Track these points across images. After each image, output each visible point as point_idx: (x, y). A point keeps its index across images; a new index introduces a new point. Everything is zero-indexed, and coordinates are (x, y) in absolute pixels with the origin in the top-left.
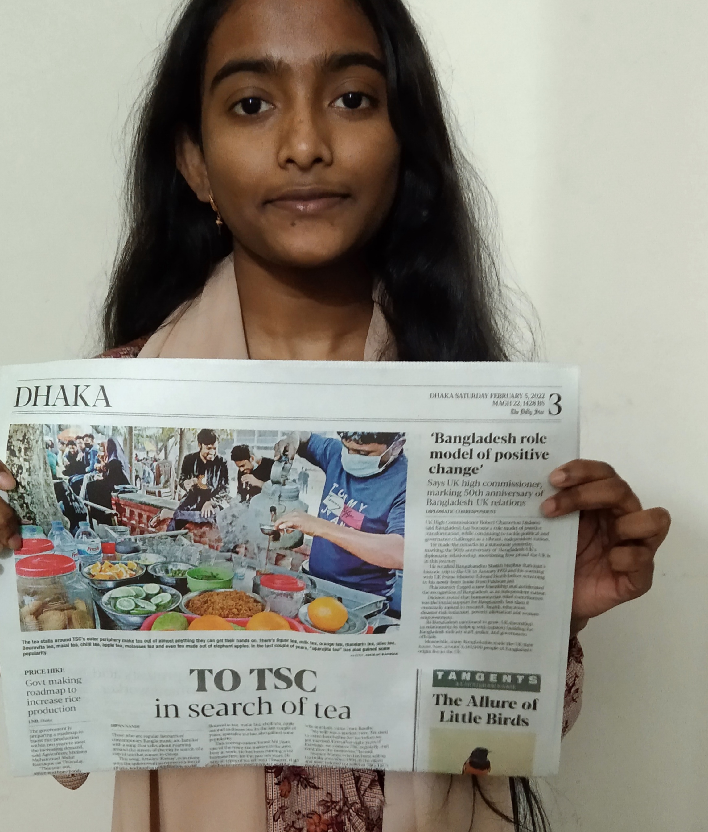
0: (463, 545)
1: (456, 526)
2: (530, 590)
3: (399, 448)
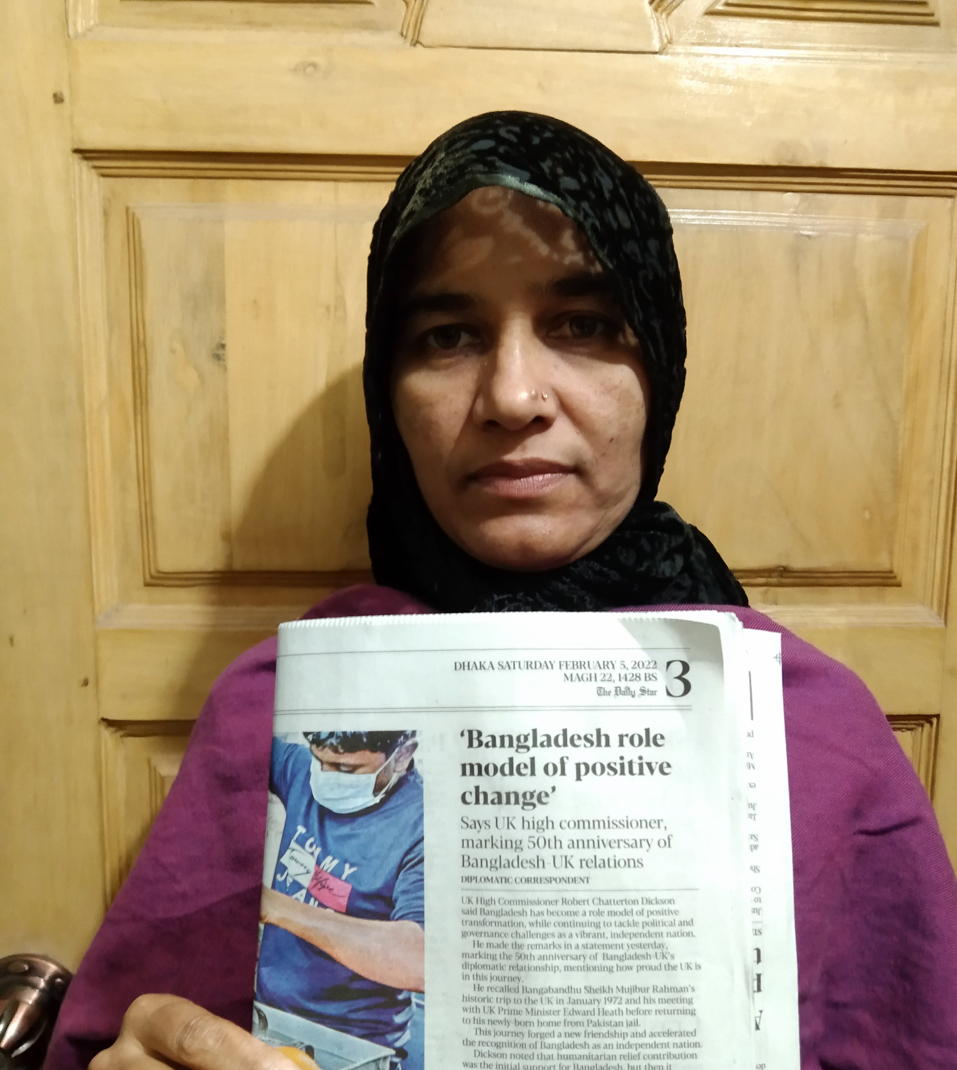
0: (531, 946)
1: (517, 908)
2: (671, 1040)
3: (406, 758)
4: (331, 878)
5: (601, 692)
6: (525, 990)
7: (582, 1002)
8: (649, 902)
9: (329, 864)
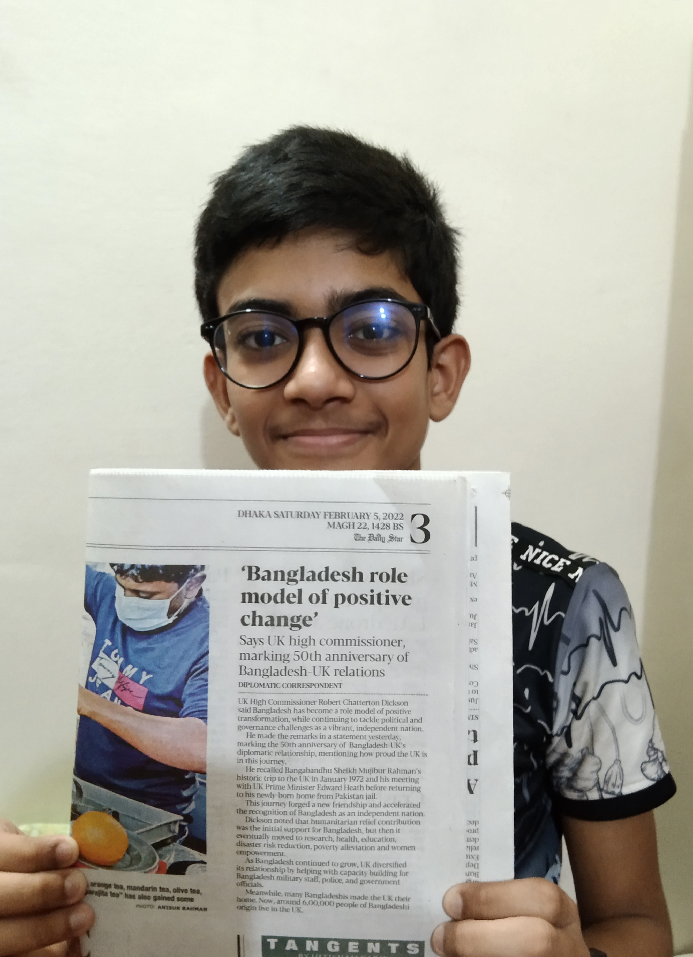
0: (293, 737)
1: (283, 707)
2: (400, 810)
3: (196, 587)
4: (131, 682)
5: (358, 538)
6: (287, 770)
7: (332, 780)
8: (388, 703)
9: (130, 671)
